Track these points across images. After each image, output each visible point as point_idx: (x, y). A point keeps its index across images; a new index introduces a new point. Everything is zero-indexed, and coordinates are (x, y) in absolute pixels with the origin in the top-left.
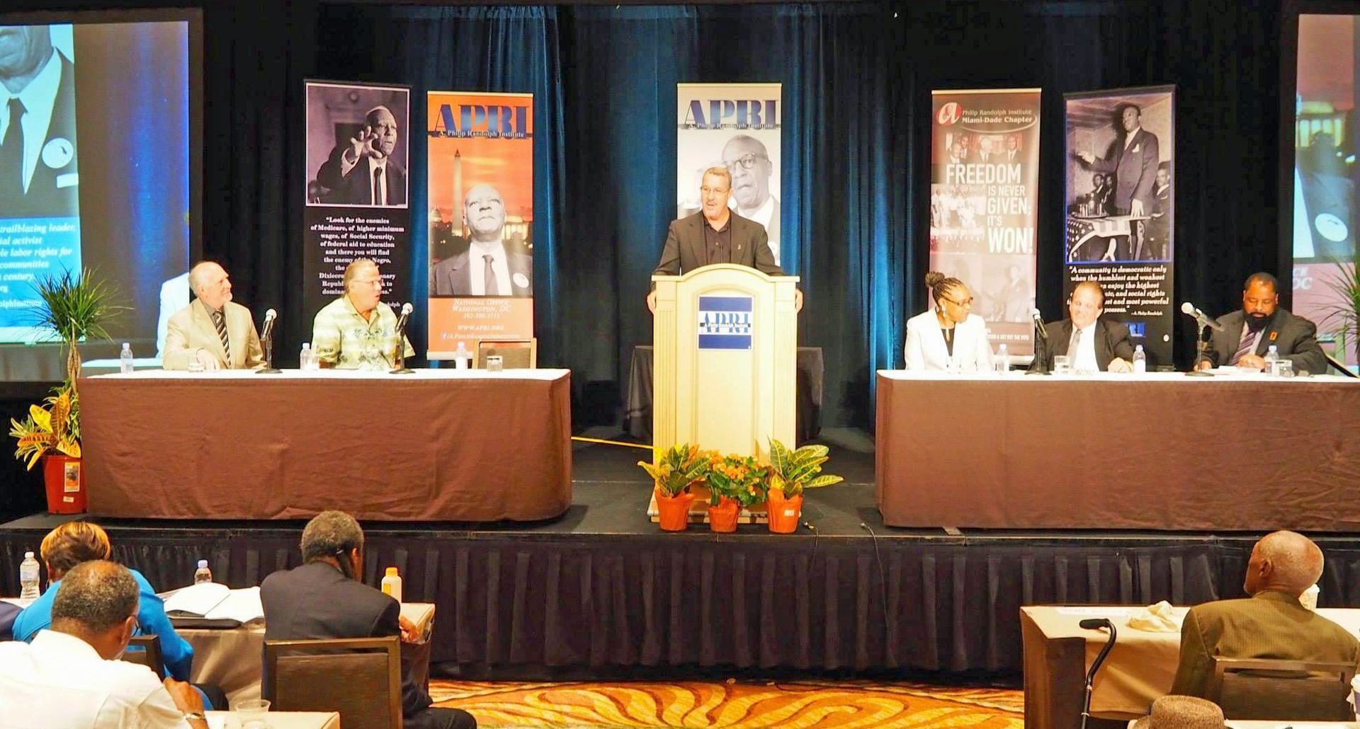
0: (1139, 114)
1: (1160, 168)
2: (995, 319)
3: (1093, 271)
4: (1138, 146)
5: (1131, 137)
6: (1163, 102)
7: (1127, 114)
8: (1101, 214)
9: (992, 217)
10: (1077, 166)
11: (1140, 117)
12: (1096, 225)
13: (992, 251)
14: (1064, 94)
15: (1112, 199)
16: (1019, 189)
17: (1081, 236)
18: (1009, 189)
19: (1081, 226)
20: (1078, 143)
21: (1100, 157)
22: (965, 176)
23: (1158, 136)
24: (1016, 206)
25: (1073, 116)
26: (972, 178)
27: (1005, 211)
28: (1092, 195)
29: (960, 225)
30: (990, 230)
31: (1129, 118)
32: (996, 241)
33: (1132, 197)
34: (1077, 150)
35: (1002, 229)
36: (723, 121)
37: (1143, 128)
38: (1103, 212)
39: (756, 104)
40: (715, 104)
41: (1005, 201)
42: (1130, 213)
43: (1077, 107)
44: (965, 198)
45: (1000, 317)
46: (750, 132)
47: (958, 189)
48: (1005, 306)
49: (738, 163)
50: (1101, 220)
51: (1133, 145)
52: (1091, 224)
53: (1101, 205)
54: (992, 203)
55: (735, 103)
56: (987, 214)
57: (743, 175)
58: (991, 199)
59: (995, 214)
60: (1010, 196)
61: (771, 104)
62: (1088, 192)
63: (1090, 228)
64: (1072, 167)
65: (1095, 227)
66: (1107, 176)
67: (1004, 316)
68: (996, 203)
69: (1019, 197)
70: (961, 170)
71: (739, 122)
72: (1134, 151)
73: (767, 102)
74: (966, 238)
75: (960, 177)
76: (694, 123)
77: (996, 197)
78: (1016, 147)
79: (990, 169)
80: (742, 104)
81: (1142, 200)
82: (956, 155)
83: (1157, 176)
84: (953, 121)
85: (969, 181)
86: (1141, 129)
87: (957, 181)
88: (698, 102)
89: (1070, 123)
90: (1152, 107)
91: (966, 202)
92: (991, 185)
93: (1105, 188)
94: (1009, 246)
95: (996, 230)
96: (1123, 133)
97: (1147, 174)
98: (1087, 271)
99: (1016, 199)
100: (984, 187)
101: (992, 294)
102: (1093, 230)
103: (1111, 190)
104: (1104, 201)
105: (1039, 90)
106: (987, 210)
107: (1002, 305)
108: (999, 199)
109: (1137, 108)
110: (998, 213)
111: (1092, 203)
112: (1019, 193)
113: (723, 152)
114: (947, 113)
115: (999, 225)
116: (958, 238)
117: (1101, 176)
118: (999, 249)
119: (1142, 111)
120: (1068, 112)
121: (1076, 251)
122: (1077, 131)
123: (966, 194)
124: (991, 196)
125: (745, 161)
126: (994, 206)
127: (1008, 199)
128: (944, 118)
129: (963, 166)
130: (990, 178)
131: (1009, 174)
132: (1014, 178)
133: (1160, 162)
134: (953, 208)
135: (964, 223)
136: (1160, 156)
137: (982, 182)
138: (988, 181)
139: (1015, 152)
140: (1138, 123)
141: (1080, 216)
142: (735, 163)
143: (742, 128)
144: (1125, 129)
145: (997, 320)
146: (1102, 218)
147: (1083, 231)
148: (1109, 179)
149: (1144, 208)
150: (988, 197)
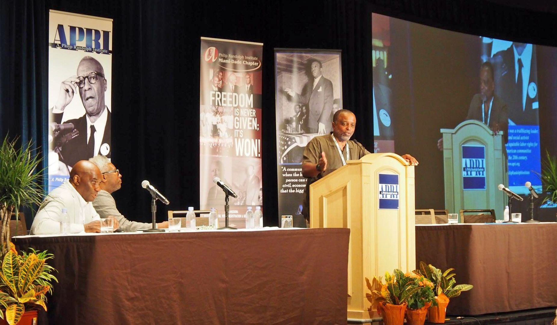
0: (321, 67)
1: (334, 103)
2: (240, 203)
3: (296, 170)
4: (321, 87)
5: (317, 81)
6: (335, 60)
7: (314, 66)
8: (300, 132)
9: (237, 131)
10: (284, 99)
11: (321, 69)
12: (297, 139)
13: (237, 154)
14: (275, 49)
15: (306, 122)
16: (252, 111)
17: (288, 146)
18: (246, 111)
19: (288, 139)
20: (284, 83)
21: (298, 93)
22: (221, 100)
23: (332, 82)
24: (251, 123)
25: (280, 64)
26: (225, 102)
27: (245, 127)
28: (294, 119)
29: (219, 135)
30: (236, 139)
31: (315, 69)
32: (239, 148)
33: (319, 121)
34: (283, 87)
35: (243, 140)
36: (78, 44)
37: (324, 76)
38: (301, 130)
39: (97, 32)
40: (73, 29)
41: (245, 119)
42: (318, 132)
43: (283, 58)
44: (221, 116)
45: (243, 202)
46: (94, 55)
47: (217, 109)
48: (246, 194)
49: (86, 79)
50: (300, 135)
51: (318, 87)
52: (294, 138)
53: (300, 125)
54: (237, 121)
55: (85, 30)
56: (234, 128)
57: (90, 89)
58: (236, 118)
59: (239, 129)
60: (247, 117)
61: (106, 34)
62: (292, 116)
63: (294, 140)
64: (281, 99)
65: (297, 141)
66: (303, 106)
67: (245, 201)
68: (239, 121)
69: (252, 117)
70: (218, 96)
71: (87, 46)
72: (319, 91)
73: (104, 32)
74: (222, 145)
75: (218, 101)
76: (59, 43)
77: (239, 117)
78: (250, 82)
79: (235, 96)
80: (89, 31)
81: (325, 124)
82: (216, 85)
83: (333, 108)
84: (214, 60)
85: (223, 104)
86: (322, 76)
87: (217, 104)
88: (62, 26)
89: (279, 69)
90: (328, 63)
91: (221, 119)
92: (236, 108)
93: (302, 115)
94: (247, 152)
95: (239, 140)
96: (312, 78)
97: (327, 106)
98: (293, 170)
99: (251, 119)
100: (232, 109)
101: (238, 185)
102: (296, 142)
103: (305, 116)
104: (302, 123)
105: (262, 44)
106: (234, 126)
107: (244, 193)
108: (241, 118)
109: (319, 62)
110: (241, 128)
111: (294, 124)
112: (252, 114)
113: (78, 70)
114: (209, 54)
115: (241, 136)
116: (217, 145)
117: (299, 106)
118: (241, 155)
119: (322, 64)
120: (278, 61)
121: (284, 156)
122: (283, 74)
123: (222, 114)
124: (236, 116)
125: (91, 78)
126: (238, 123)
127: (246, 118)
128: (208, 58)
129: (219, 93)
130: (235, 104)
131: (247, 101)
132: (249, 104)
133: (334, 99)
134: (215, 124)
135: (220, 134)
136: (334, 97)
137: (231, 105)
138: (234, 105)
139: (249, 85)
140: (320, 73)
141: (287, 132)
142: (84, 78)
143: (89, 51)
144: (313, 76)
145: (241, 204)
146: (301, 134)
147: (289, 143)
148: (304, 108)
149: (325, 128)
150: (235, 116)
